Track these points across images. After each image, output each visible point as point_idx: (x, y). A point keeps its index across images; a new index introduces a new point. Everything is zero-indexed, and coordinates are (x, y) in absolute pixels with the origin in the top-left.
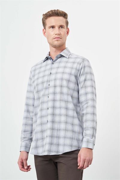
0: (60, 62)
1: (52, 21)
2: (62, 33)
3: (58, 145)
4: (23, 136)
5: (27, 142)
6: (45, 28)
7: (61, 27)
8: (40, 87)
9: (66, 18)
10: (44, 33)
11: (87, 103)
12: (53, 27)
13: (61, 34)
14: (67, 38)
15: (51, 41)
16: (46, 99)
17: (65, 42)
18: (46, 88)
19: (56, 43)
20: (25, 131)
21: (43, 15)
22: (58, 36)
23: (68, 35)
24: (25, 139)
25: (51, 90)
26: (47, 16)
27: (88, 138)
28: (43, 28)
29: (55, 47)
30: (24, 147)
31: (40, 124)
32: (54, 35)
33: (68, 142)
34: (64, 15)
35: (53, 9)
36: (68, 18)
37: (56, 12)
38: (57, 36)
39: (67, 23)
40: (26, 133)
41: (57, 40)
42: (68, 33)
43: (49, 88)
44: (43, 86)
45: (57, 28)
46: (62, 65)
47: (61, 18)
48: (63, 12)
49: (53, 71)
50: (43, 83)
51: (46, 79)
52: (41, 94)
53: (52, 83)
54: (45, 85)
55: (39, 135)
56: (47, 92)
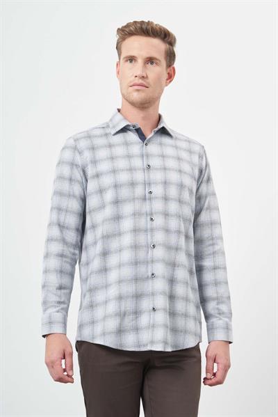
7: (150, 60)
8: (125, 193)
11: (213, 244)
12: (131, 59)
13: (147, 77)
15: (124, 92)
16: (144, 222)
18: (143, 199)
19: (136, 96)
20: (60, 288)
22: (141, 81)
23: (170, 81)
29: (133, 104)
31: (132, 279)
32: (132, 78)
34: (163, 36)
35: (139, 20)
37: (144, 27)
38: (137, 81)
39: (171, 56)
41: (138, 90)
42: (170, 77)
43: (150, 199)
44: (134, 193)
45: (140, 62)
50: (133, 184)
51: (139, 176)
52: (127, 209)
53: (158, 190)
54: (139, 191)
55: (129, 305)
56: (146, 207)
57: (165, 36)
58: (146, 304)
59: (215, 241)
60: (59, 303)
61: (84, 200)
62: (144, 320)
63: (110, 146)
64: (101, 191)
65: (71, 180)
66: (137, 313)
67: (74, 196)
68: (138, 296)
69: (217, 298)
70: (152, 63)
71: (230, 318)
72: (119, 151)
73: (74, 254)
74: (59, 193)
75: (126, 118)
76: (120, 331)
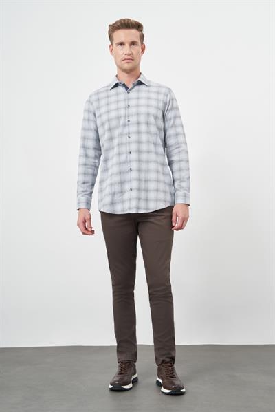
0: (138, 91)
1: (122, 35)
2: (134, 52)
3: (147, 200)
4: (82, 189)
5: (87, 196)
6: (112, 44)
7: (133, 43)
8: (114, 123)
9: (141, 31)
10: (111, 51)
11: (179, 147)
12: (122, 44)
13: (132, 54)
14: (142, 58)
15: (118, 64)
16: (125, 139)
17: (139, 64)
18: (125, 125)
19: (126, 66)
20: (84, 183)
21: (110, 26)
22: (129, 57)
23: (143, 53)
24: (85, 193)
25: (133, 129)
26: (114, 28)
27: (185, 191)
28: (110, 43)
29: (125, 71)
30: (85, 204)
32: (124, 55)
33: (161, 196)
36: (144, 30)
37: (126, 22)
38: (126, 57)
39: (142, 37)
40: (85, 185)
41: (128, 63)
42: (143, 50)
43: (128, 125)
44: (119, 122)
45: (127, 45)
46: (143, 95)
47: (134, 31)
48: (135, 22)
49: (132, 103)
50: (118, 118)
51: (122, 112)
52: (116, 133)
53: (133, 119)
54: (122, 121)
55: (117, 188)
56: (126, 130)
57: (138, 27)
58: (127, 187)
59: (180, 145)
60: (83, 191)
61: (97, 131)
62: (126, 196)
63: (108, 97)
64: (103, 124)
65: (89, 120)
66: (122, 192)
67: (91, 130)
68: (122, 183)
69: (180, 179)
70: (134, 45)
71: (189, 190)
72: (113, 99)
73: (95, 162)
74: (84, 129)
75: (118, 79)
76: (112, 203)
